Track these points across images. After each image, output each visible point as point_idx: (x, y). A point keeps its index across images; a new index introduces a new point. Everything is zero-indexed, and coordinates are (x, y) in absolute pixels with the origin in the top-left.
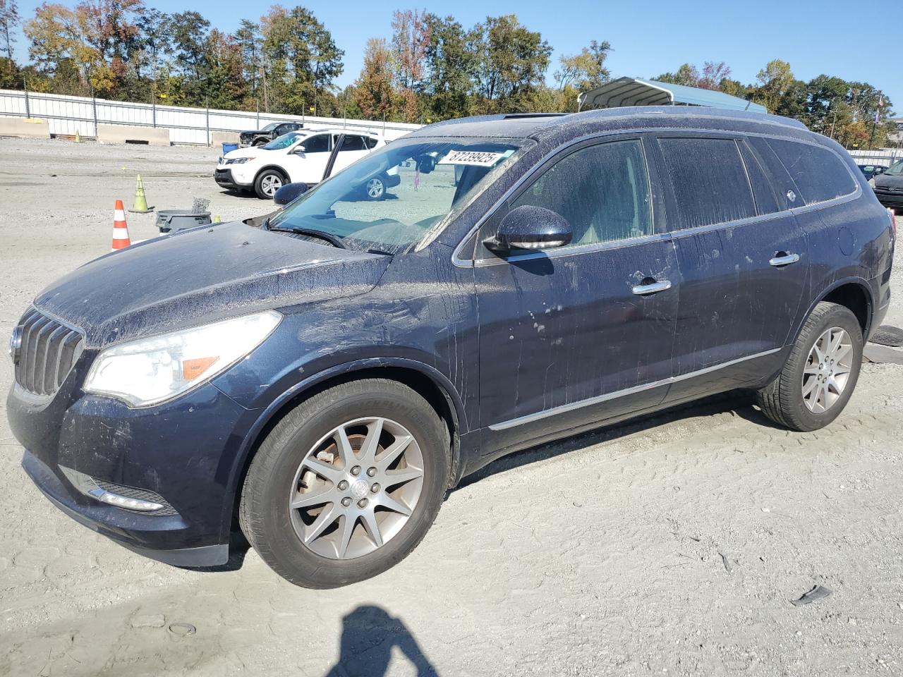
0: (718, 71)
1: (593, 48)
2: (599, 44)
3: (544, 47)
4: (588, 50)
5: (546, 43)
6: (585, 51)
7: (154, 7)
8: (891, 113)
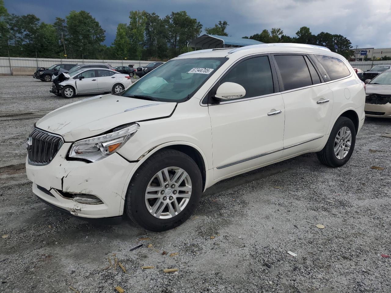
0: (278, 32)
1: (219, 24)
2: (222, 22)
3: (198, 24)
4: (217, 25)
5: (199, 23)
6: (216, 26)
7: (13, 13)
8: (351, 47)
